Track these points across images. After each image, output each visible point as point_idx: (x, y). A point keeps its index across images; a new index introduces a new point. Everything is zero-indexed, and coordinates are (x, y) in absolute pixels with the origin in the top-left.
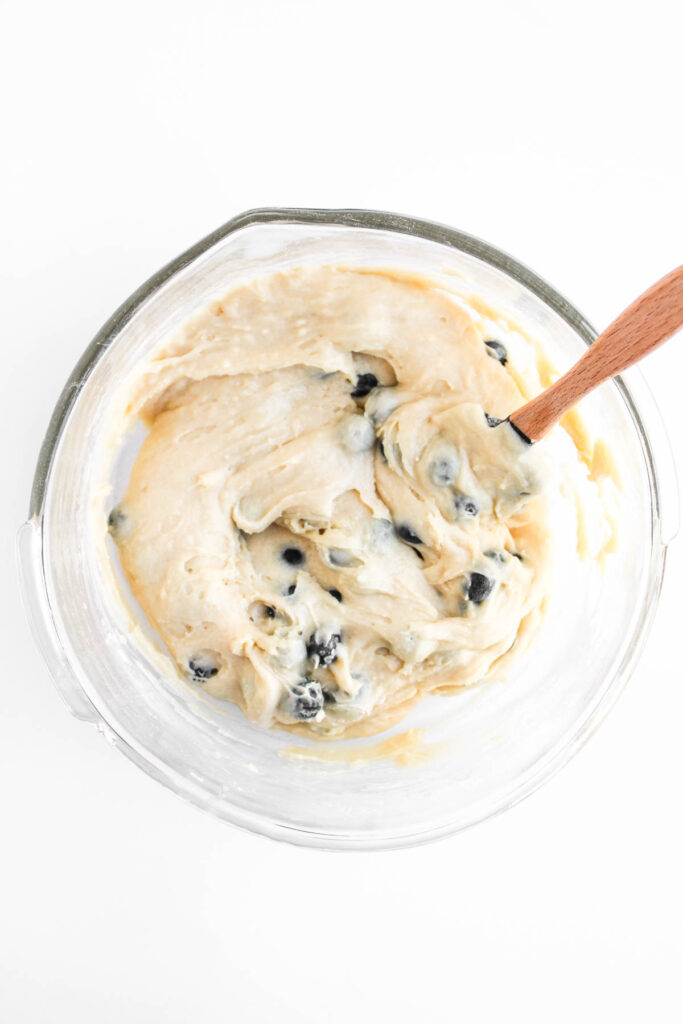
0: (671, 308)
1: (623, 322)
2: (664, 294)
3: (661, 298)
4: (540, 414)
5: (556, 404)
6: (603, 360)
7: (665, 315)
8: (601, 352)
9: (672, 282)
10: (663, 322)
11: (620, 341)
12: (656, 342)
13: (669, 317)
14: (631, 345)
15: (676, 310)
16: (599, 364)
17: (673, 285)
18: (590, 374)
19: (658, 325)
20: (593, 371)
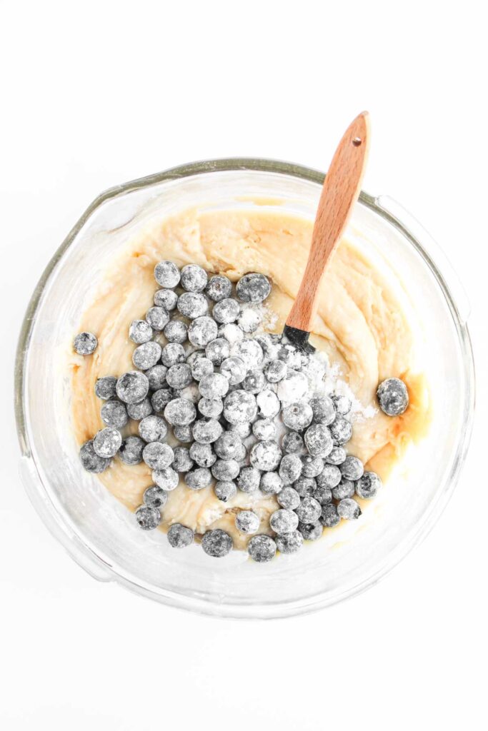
0: (347, 173)
1: (323, 204)
2: (339, 166)
3: (339, 170)
4: (303, 307)
5: (310, 292)
6: (324, 239)
7: (346, 181)
8: (320, 234)
9: (339, 154)
10: (347, 186)
11: (328, 218)
12: (350, 204)
13: (349, 181)
14: (335, 217)
15: (351, 173)
16: (323, 244)
17: (341, 156)
18: (321, 256)
19: (345, 191)
20: (321, 252)
